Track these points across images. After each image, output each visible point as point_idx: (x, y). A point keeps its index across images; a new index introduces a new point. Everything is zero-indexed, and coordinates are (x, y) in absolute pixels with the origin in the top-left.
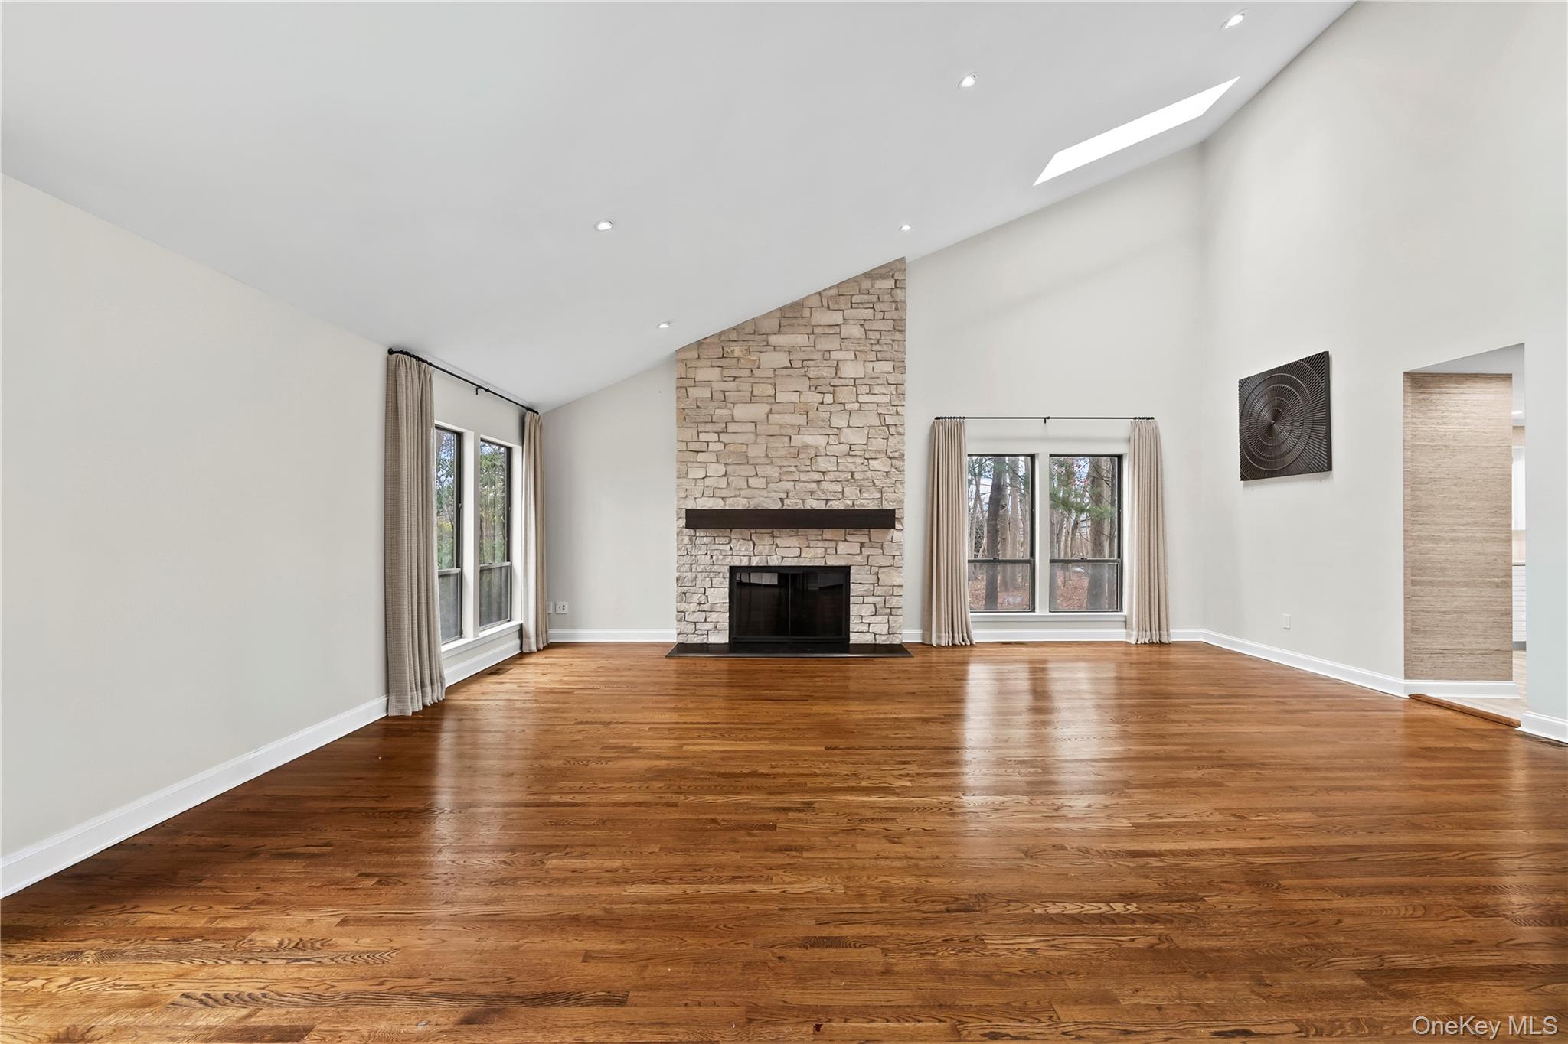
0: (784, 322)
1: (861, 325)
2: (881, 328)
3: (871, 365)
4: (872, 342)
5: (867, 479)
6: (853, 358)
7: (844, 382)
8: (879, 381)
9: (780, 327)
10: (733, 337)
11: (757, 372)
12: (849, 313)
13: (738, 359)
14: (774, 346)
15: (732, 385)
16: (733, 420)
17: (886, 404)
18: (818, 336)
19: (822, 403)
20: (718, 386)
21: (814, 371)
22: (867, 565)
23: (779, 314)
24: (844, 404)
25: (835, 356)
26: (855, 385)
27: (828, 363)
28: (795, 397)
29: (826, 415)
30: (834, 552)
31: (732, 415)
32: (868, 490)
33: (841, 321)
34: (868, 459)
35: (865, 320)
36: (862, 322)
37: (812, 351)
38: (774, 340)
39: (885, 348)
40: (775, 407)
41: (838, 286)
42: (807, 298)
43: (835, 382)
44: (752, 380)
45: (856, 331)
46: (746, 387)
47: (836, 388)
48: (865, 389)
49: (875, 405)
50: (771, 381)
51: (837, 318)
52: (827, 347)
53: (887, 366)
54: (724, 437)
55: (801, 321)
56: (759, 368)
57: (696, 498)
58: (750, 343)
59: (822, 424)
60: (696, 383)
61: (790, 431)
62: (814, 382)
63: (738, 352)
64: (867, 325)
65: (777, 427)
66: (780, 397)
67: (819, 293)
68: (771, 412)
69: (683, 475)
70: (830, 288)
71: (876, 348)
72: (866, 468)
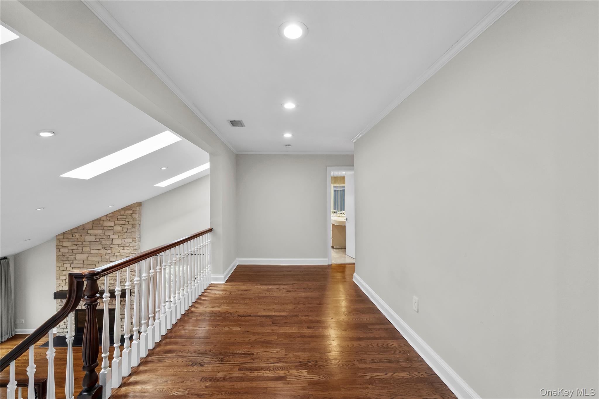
0: (94, 225)
1: (121, 226)
2: (128, 227)
3: (124, 240)
4: (125, 232)
5: (122, 279)
6: (118, 237)
7: (114, 246)
8: (126, 245)
9: (92, 227)
10: (76, 231)
11: (84, 243)
12: (116, 222)
13: (77, 238)
14: (90, 234)
15: (75, 248)
16: (76, 259)
17: (129, 253)
18: (106, 230)
19: (107, 253)
20: (70, 248)
21: (104, 242)
22: (123, 308)
23: (92, 223)
24: (114, 253)
25: (111, 237)
26: (118, 247)
27: (109, 240)
28: (97, 251)
29: (108, 257)
30: (111, 304)
31: (75, 258)
32: (123, 283)
33: (113, 225)
34: (123, 272)
35: (122, 224)
36: (121, 225)
37: (103, 236)
38: (90, 232)
39: (129, 234)
40: (90, 255)
41: (113, 213)
42: (102, 217)
43: (111, 246)
44: (82, 246)
45: (119, 228)
46: (80, 248)
47: (112, 248)
48: (122, 248)
49: (125, 253)
50: (89, 246)
51: (112, 224)
52: (109, 234)
53: (130, 240)
54: (72, 266)
55: (100, 225)
56: (85, 241)
57: (63, 286)
58: (82, 233)
59: (107, 260)
60: (63, 247)
61: (95, 263)
62: (104, 246)
63: (77, 236)
64: (123, 226)
65: (91, 262)
66: (92, 252)
67: (106, 215)
68: (88, 257)
69: (58, 279)
70: (110, 214)
71: (126, 234)
72: (122, 275)
